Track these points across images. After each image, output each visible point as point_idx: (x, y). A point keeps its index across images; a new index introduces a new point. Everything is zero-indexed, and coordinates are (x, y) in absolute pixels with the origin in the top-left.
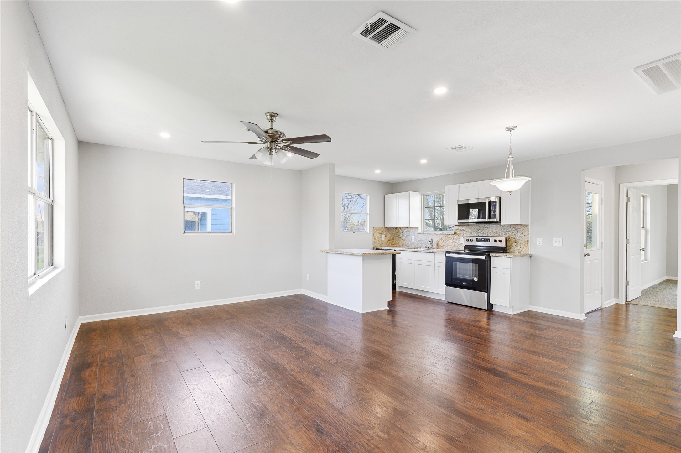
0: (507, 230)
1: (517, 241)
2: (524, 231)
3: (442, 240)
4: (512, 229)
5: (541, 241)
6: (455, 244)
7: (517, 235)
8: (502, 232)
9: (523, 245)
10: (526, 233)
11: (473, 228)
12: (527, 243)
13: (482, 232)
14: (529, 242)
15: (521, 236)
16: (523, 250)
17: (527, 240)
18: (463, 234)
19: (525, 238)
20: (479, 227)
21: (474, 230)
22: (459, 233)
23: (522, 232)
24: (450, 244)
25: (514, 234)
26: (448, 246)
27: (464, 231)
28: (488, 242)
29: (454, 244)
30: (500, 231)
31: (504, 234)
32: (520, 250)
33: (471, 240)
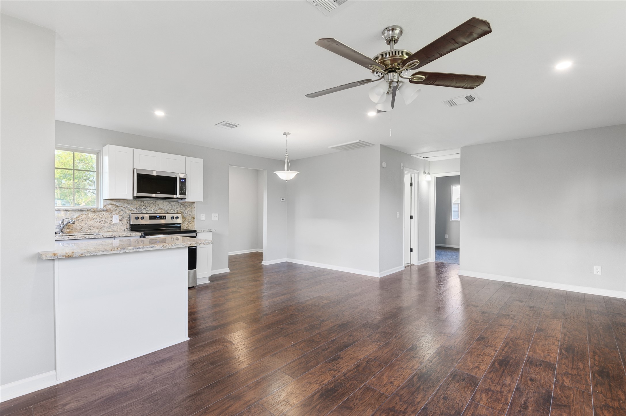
0: (175, 207)
1: (185, 217)
2: (191, 208)
3: (79, 220)
4: (180, 206)
5: (204, 217)
6: (106, 225)
7: (185, 211)
8: (170, 208)
9: (190, 221)
10: (193, 210)
11: (134, 204)
12: (194, 219)
13: (146, 209)
14: (195, 218)
15: (188, 212)
16: (190, 225)
17: (193, 216)
18: (118, 211)
19: (192, 214)
20: (142, 203)
21: (136, 206)
22: (111, 209)
23: (190, 208)
24: (96, 225)
25: (182, 210)
26: (92, 228)
27: (120, 207)
28: (164, 219)
29: (102, 225)
30: (168, 208)
31: (172, 211)
32: (187, 226)
33: (143, 218)
